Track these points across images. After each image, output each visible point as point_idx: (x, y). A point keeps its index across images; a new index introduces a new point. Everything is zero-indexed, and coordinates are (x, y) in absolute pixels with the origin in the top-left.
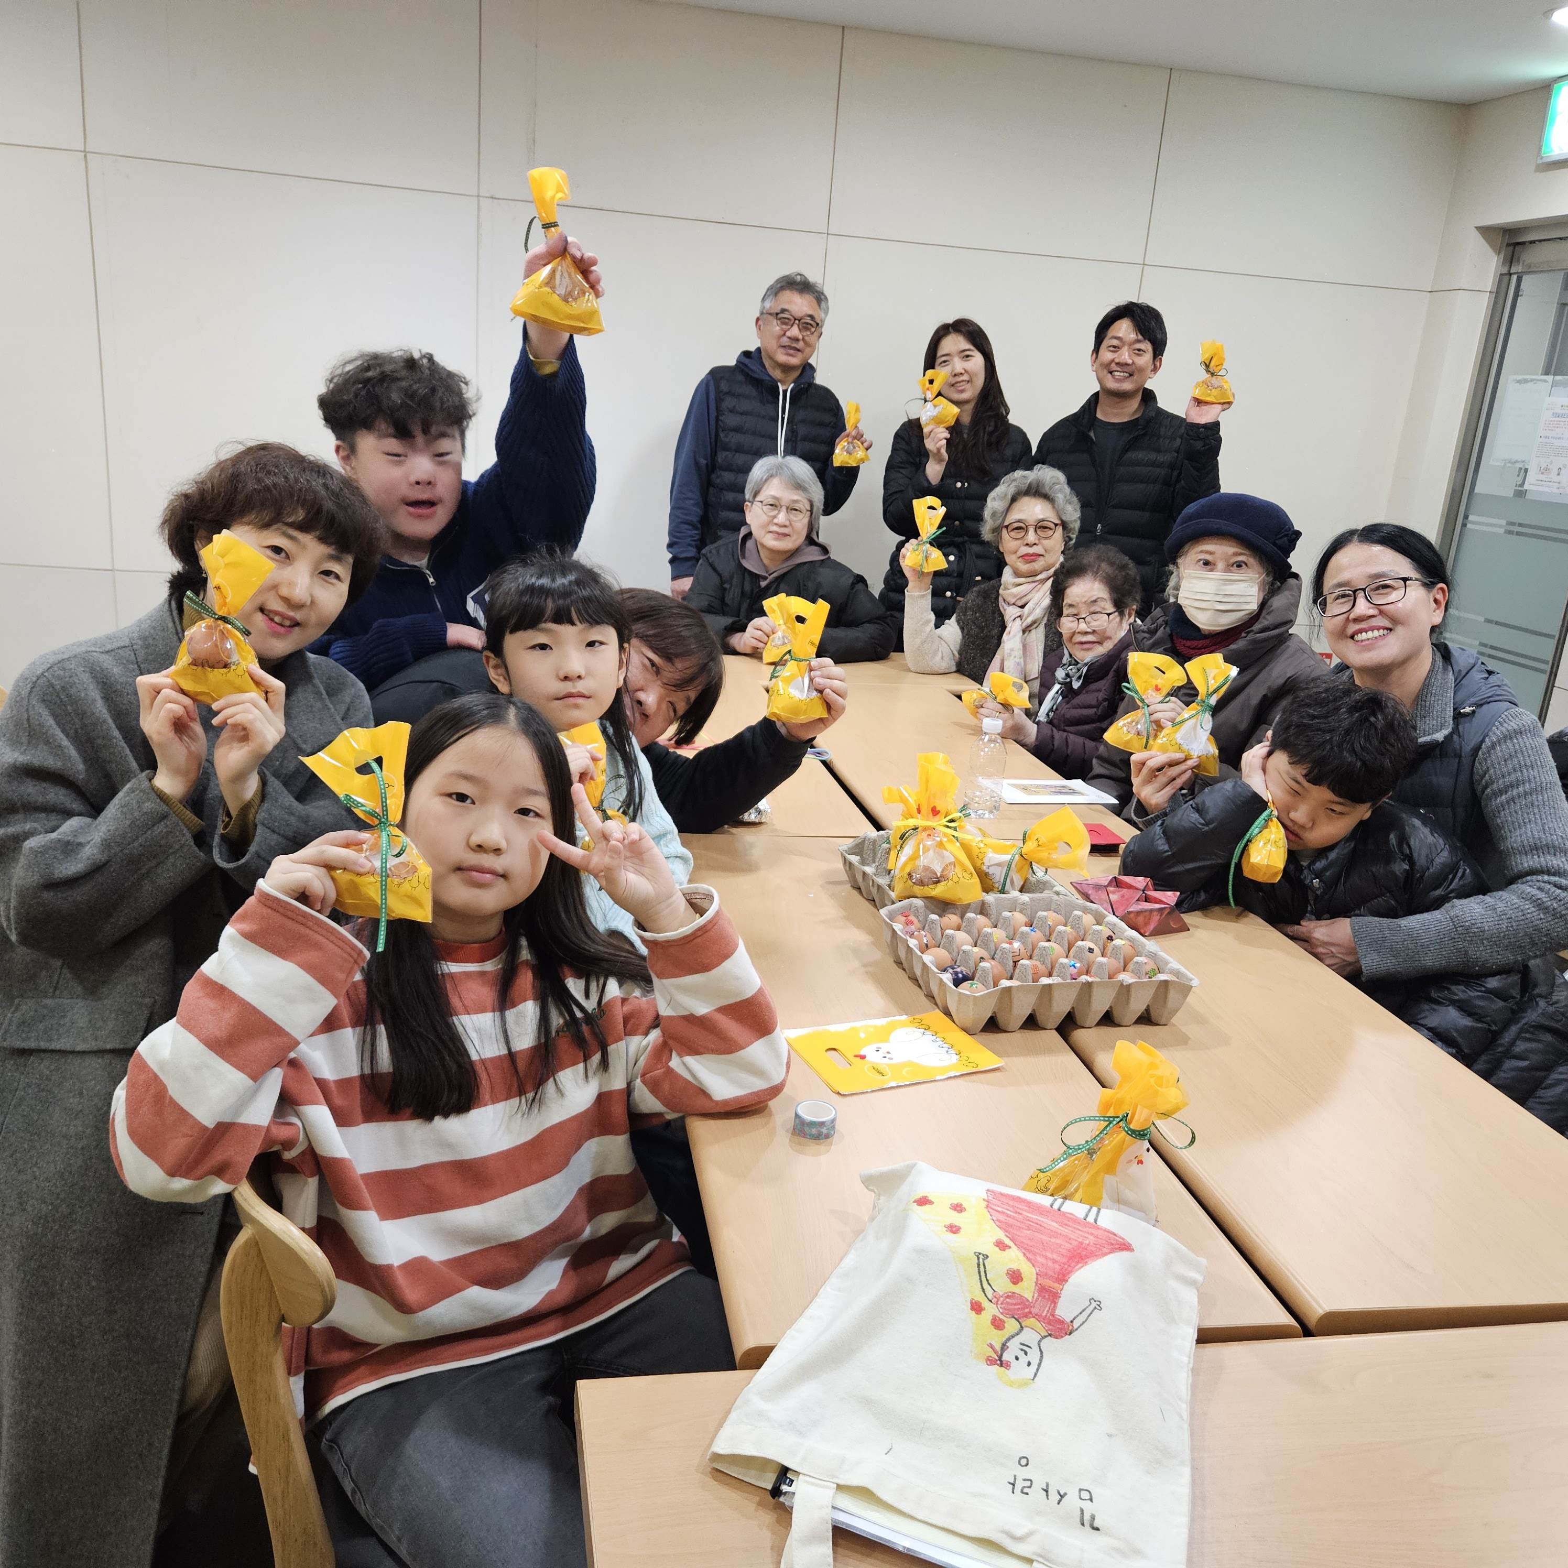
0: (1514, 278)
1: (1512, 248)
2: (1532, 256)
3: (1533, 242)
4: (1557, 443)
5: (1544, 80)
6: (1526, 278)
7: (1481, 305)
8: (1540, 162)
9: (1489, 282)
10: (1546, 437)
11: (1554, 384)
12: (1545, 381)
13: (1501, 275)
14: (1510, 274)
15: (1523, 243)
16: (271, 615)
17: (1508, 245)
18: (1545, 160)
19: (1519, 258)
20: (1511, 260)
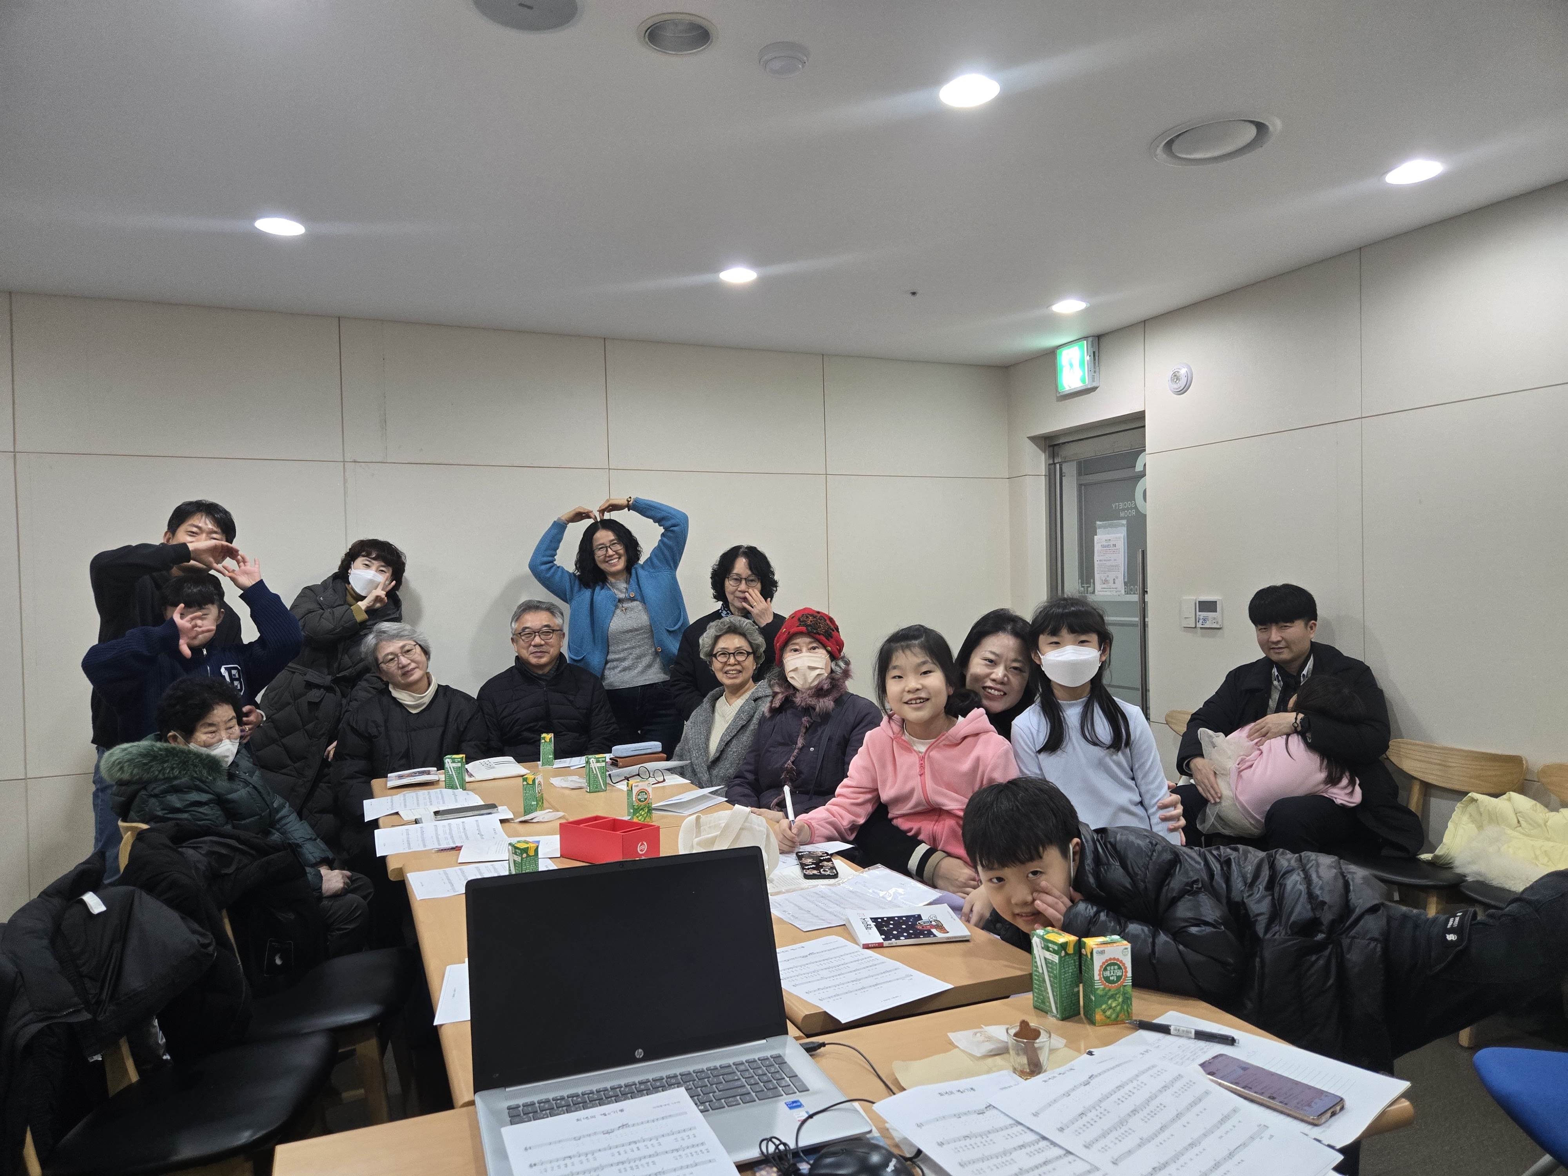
0: (1058, 466)
1: (1052, 448)
2: (1066, 452)
3: (1064, 443)
4: (1108, 563)
5: (1049, 349)
6: (1064, 466)
7: (1042, 482)
8: (1058, 395)
9: (1043, 469)
13: (1049, 465)
14: (1055, 464)
15: (1058, 444)
17: (1050, 446)
18: (1061, 394)
19: (1058, 454)
20: (1053, 455)
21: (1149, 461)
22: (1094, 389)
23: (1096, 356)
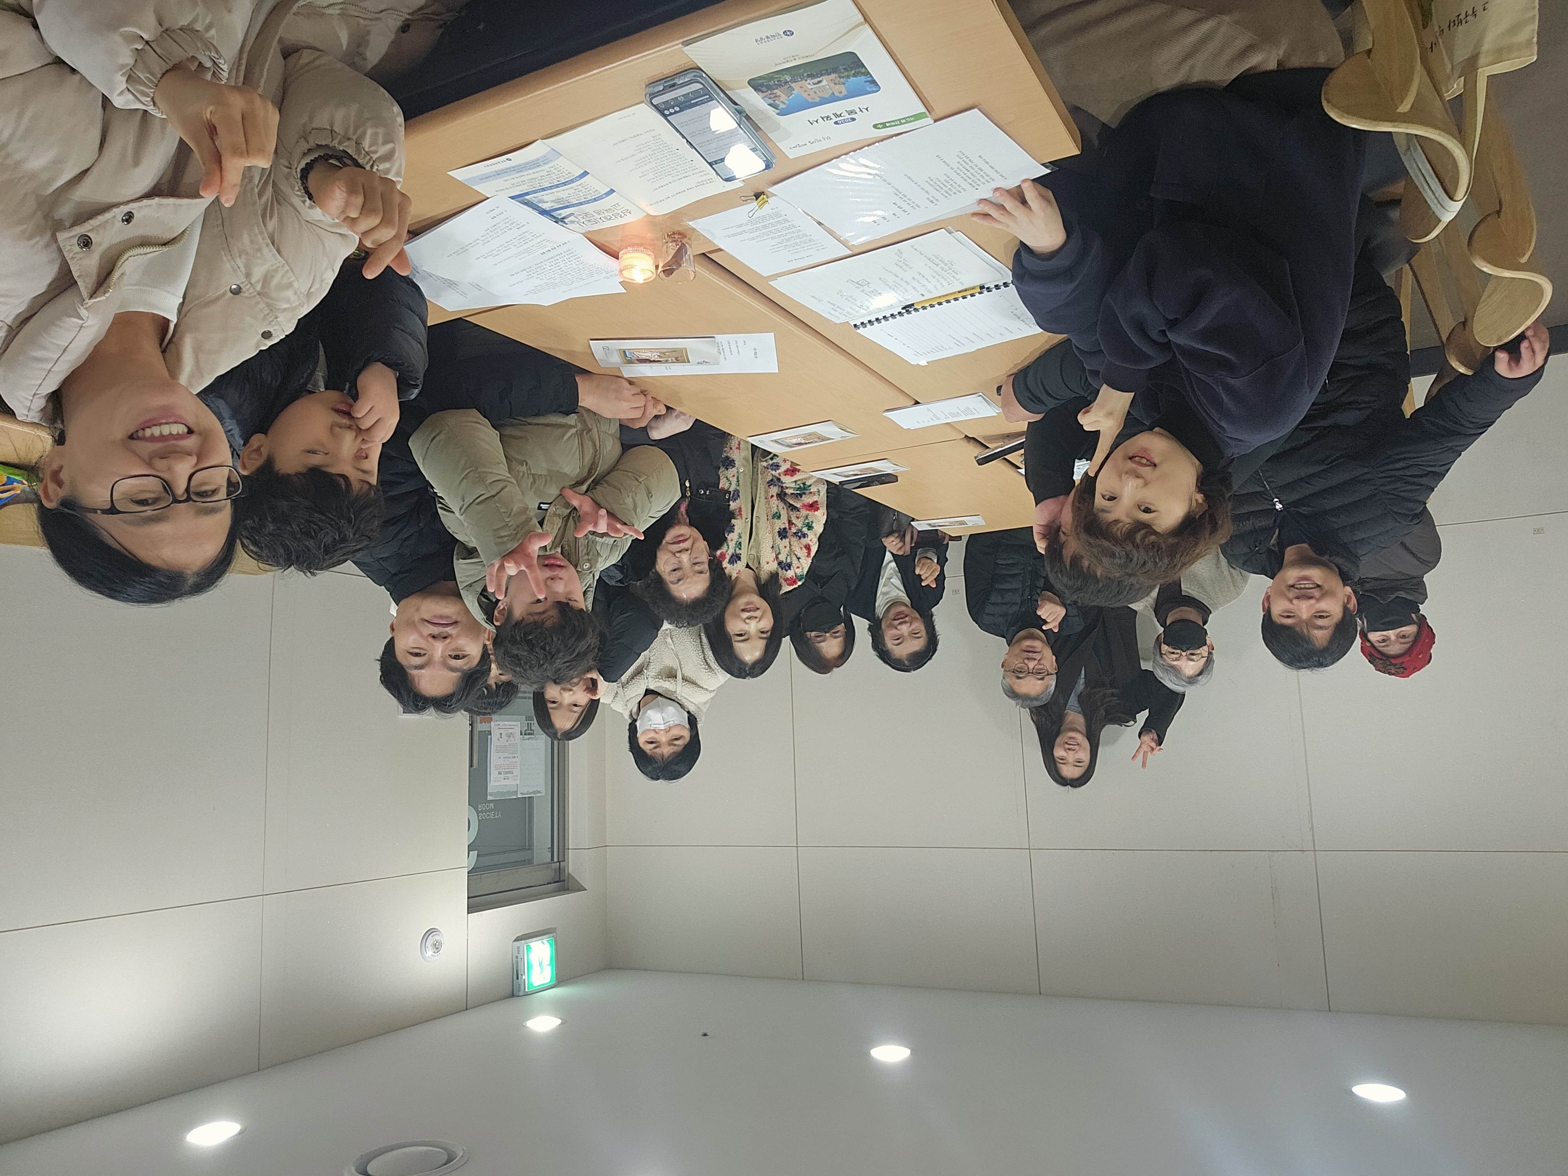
0: (556, 860)
1: (562, 879)
2: (549, 874)
3: (548, 883)
4: (507, 755)
5: (562, 986)
6: (548, 859)
8: (554, 934)
9: (571, 854)
10: (514, 757)
11: (516, 793)
12: (522, 794)
13: (564, 861)
14: (558, 861)
15: (555, 882)
16: (1149, 463)
17: (564, 880)
18: (551, 935)
19: (555, 872)
20: (560, 871)
21: (464, 861)
22: (517, 939)
23: (516, 972)
